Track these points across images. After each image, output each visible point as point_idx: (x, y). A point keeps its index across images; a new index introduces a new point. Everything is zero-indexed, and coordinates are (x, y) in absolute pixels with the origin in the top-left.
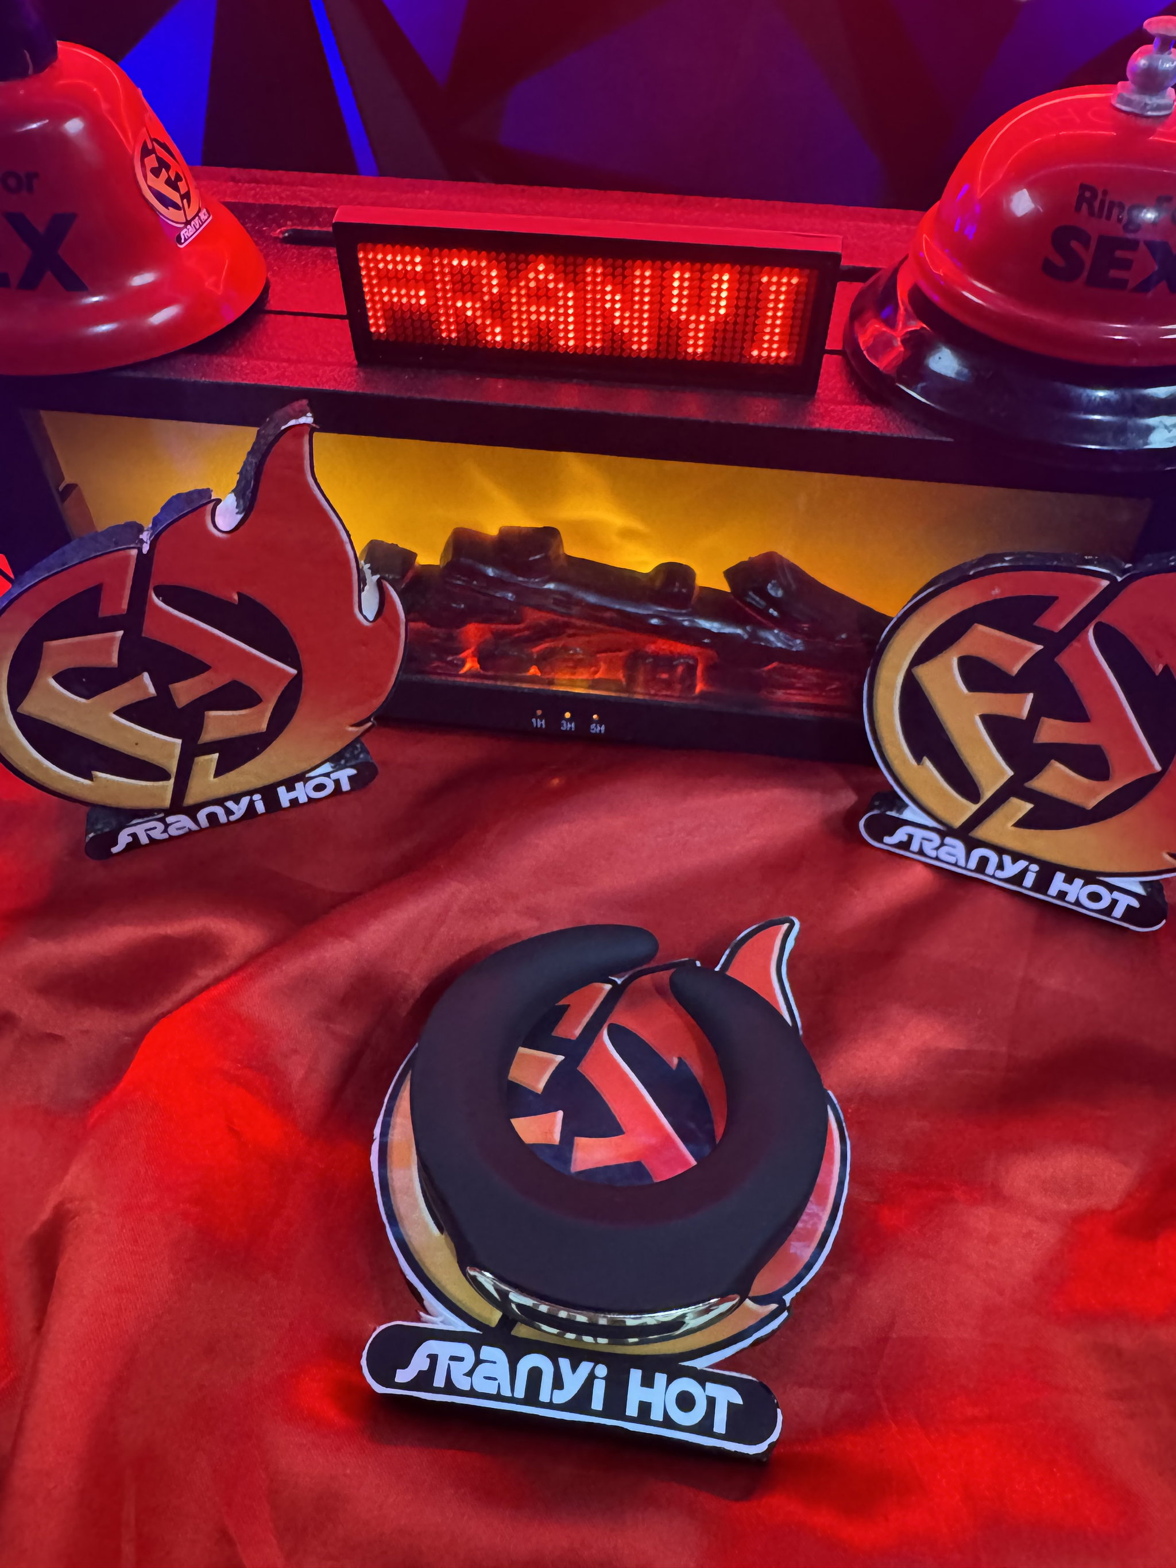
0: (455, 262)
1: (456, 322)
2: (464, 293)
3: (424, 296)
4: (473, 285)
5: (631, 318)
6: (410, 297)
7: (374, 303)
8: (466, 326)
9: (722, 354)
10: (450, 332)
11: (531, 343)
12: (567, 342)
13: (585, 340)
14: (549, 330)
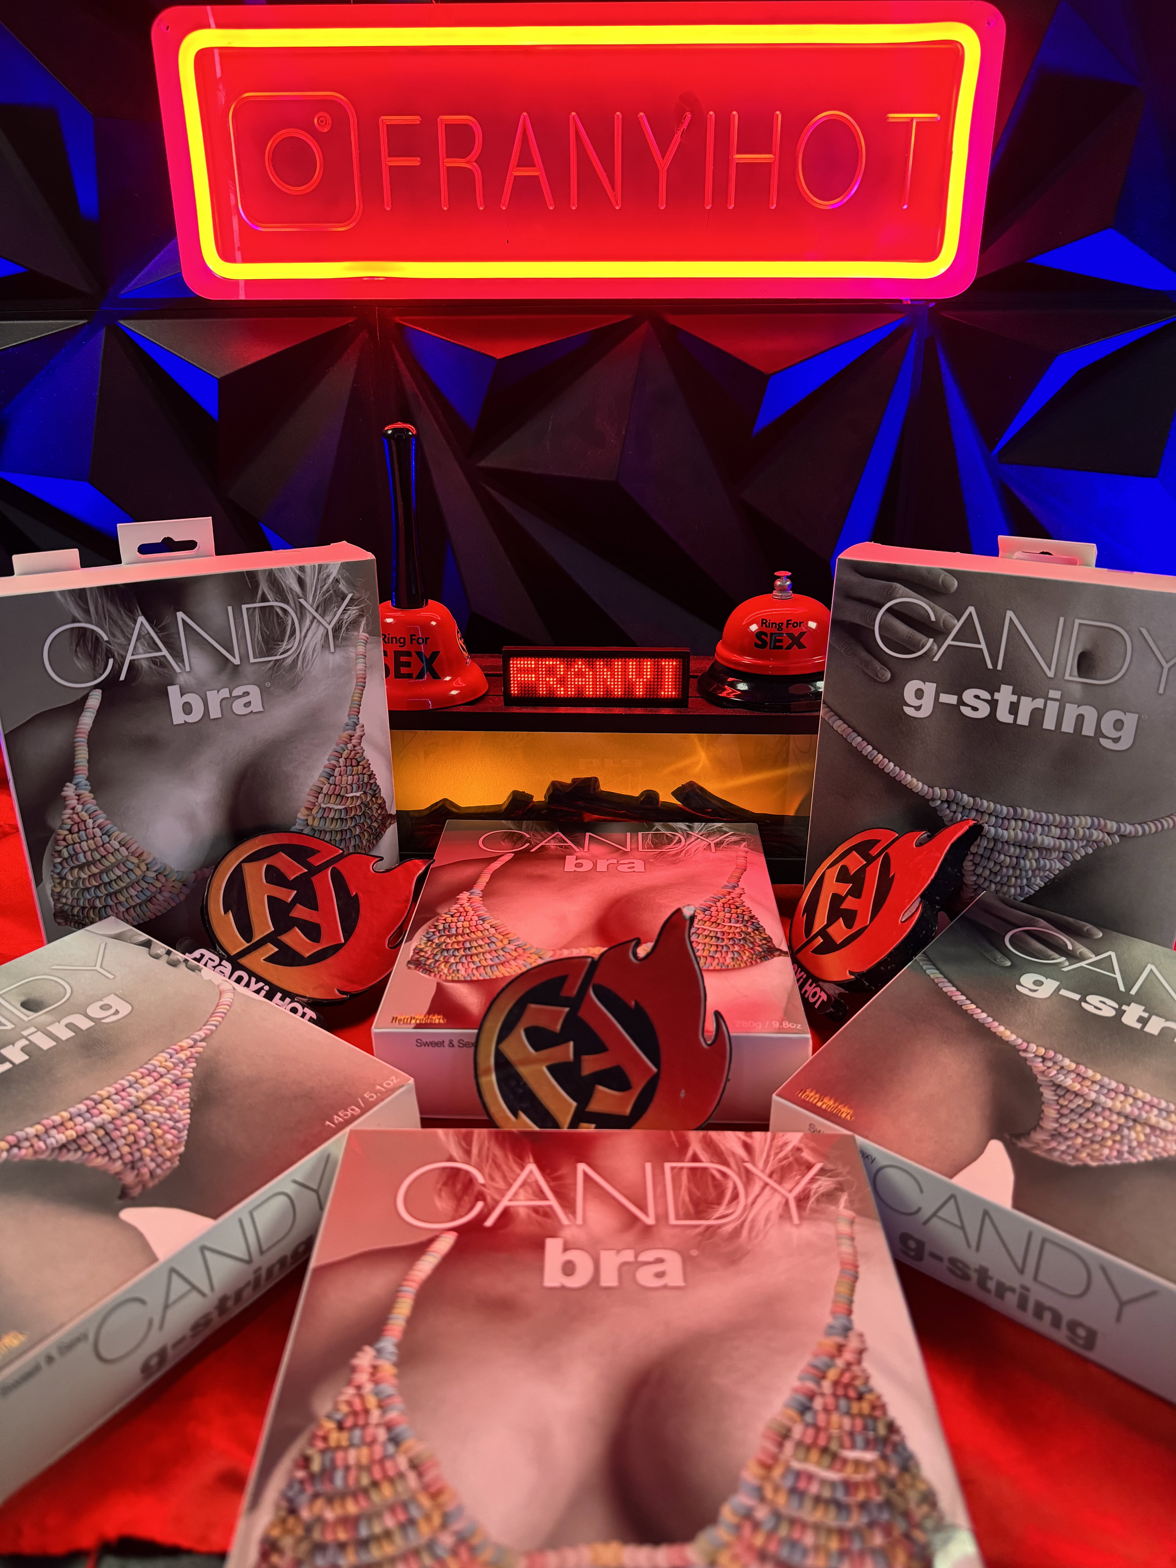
0: (547, 663)
1: (546, 687)
2: (550, 675)
3: (535, 677)
4: (553, 671)
5: (614, 681)
6: (528, 677)
7: (514, 680)
8: (550, 688)
9: (650, 695)
10: (543, 691)
11: (575, 694)
12: (589, 693)
13: (596, 691)
14: (582, 688)
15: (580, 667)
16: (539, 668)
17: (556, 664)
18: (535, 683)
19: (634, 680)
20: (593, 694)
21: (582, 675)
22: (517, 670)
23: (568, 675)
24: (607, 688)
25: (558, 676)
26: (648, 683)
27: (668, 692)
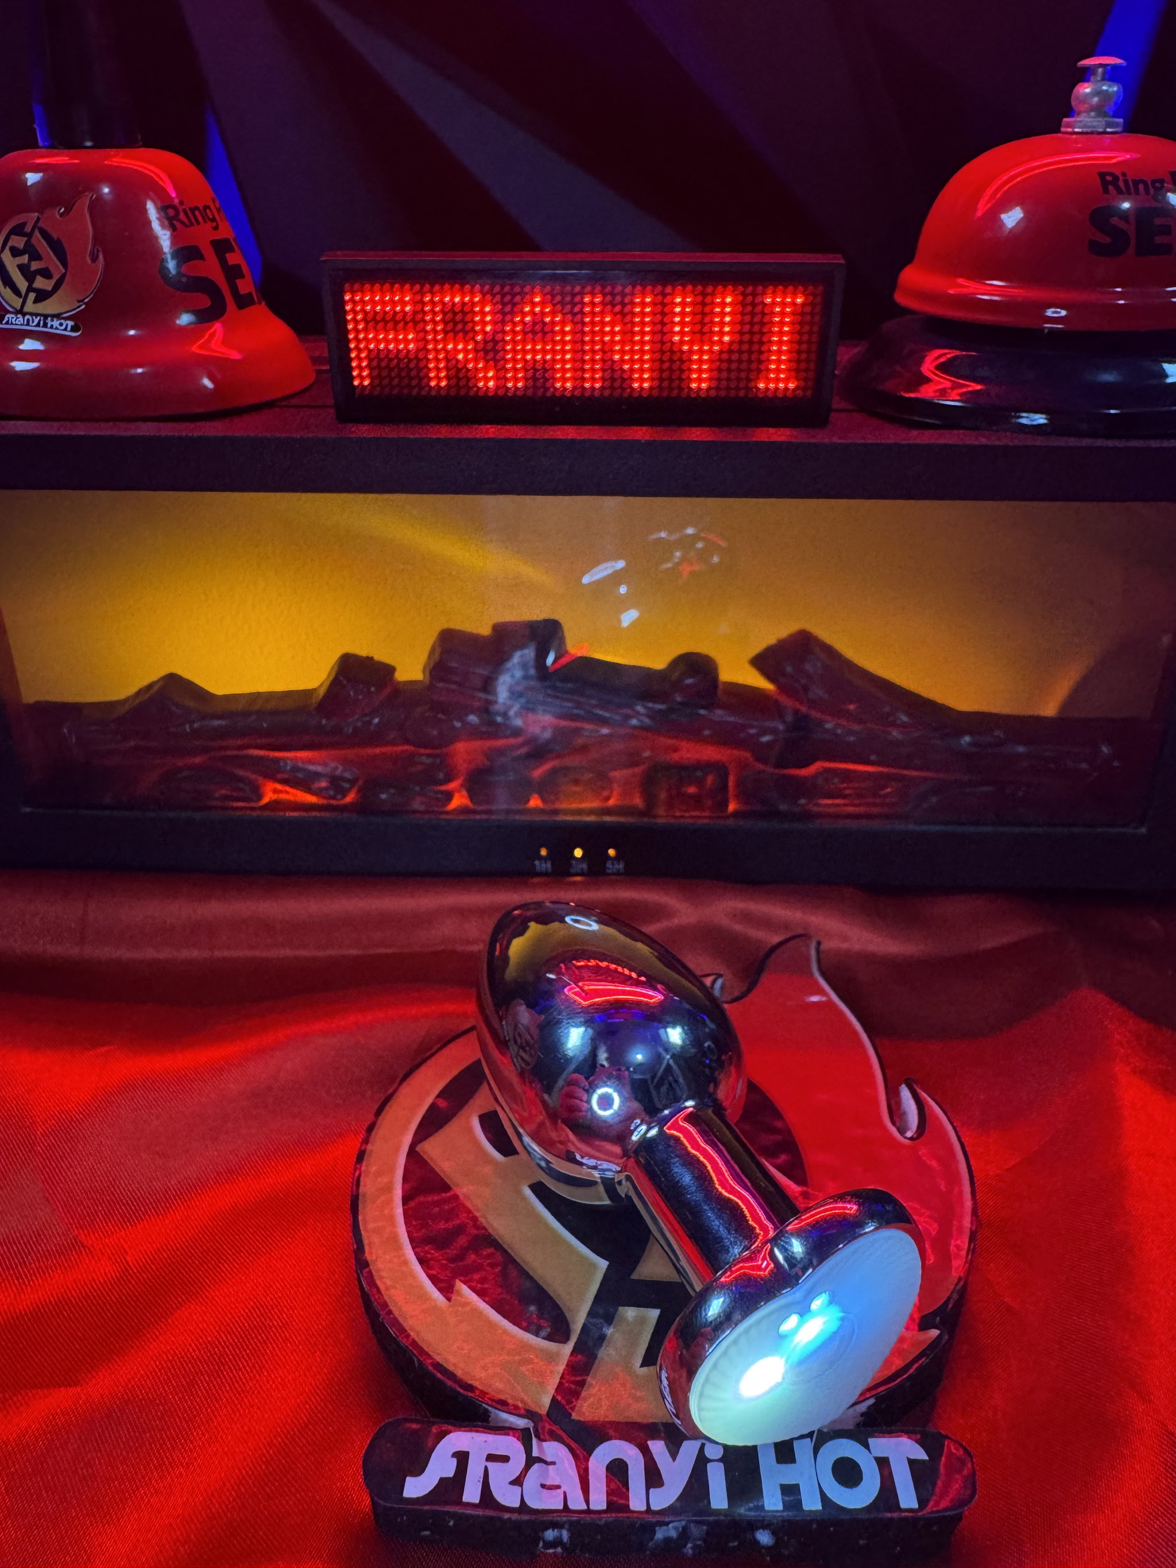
0: (447, 299)
1: (447, 368)
2: (456, 333)
3: (415, 341)
4: (465, 323)
5: (632, 352)
6: (397, 340)
8: (457, 372)
9: (728, 388)
10: (438, 378)
11: (526, 388)
12: (565, 384)
13: (583, 379)
14: (546, 371)
15: (537, 309)
16: (425, 313)
17: (471, 300)
18: (416, 357)
19: (686, 348)
20: (574, 388)
21: (545, 333)
22: (364, 320)
23: (504, 332)
24: (613, 371)
25: (479, 338)
26: (725, 356)
27: (777, 380)
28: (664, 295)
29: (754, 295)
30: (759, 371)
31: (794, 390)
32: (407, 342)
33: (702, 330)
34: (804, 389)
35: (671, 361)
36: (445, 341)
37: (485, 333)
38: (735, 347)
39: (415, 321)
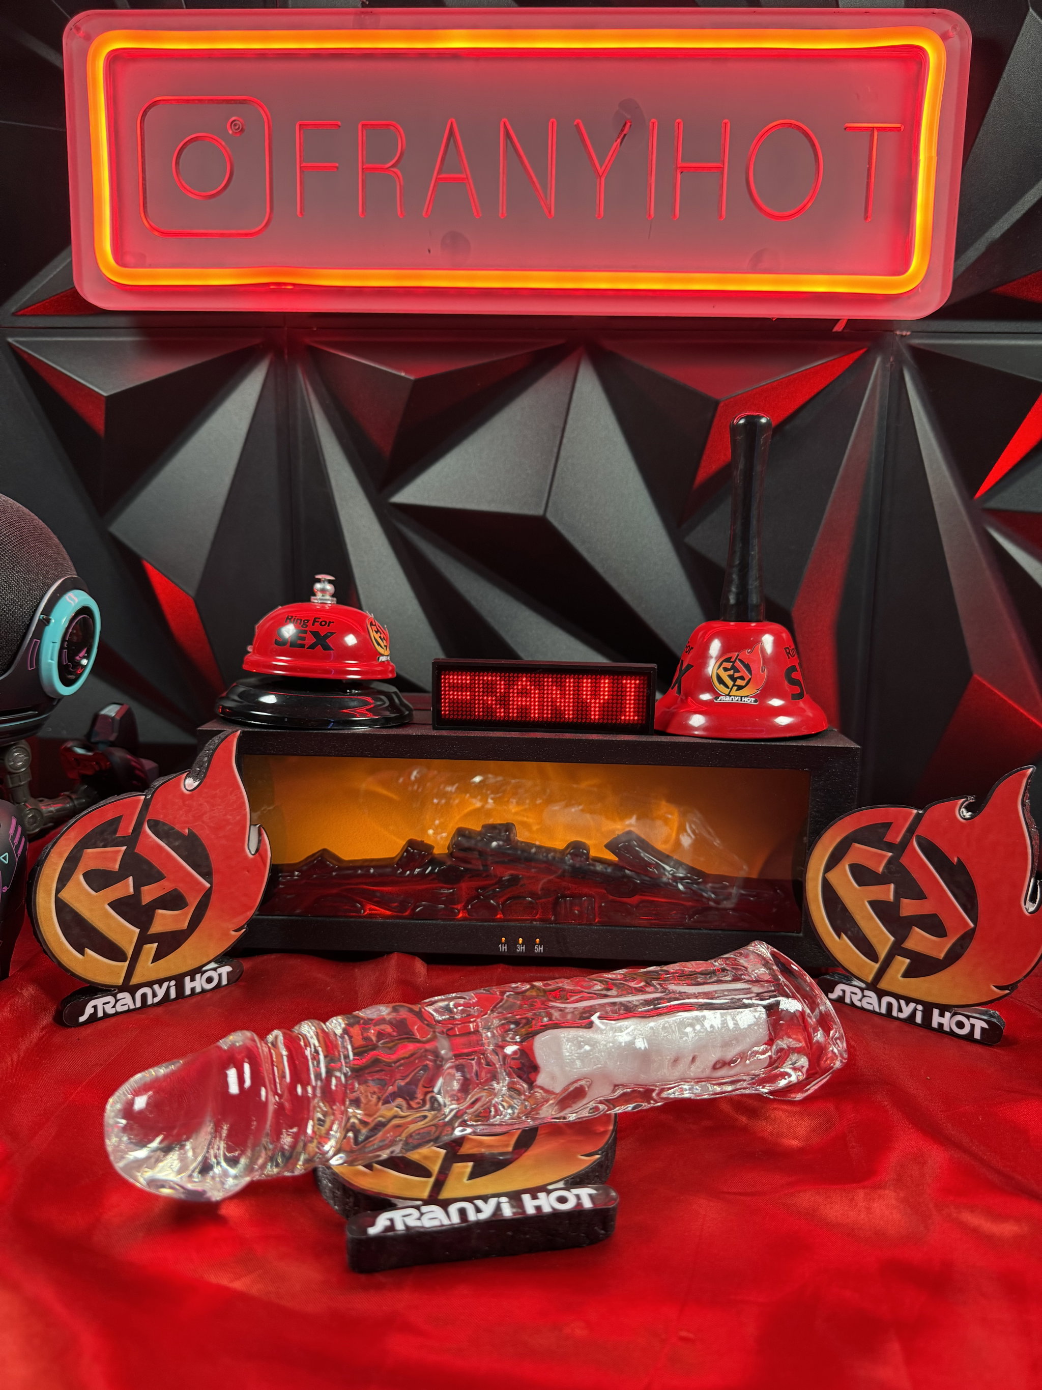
0: (485, 678)
1: (483, 708)
2: (488, 692)
3: (470, 695)
4: (492, 688)
5: (565, 702)
6: (462, 695)
7: (445, 699)
8: (488, 709)
9: (608, 719)
10: (479, 712)
11: (518, 716)
12: (535, 714)
13: (543, 714)
14: (526, 709)
15: (524, 683)
16: (475, 684)
17: (496, 679)
18: (470, 703)
19: (588, 701)
20: (539, 717)
21: (527, 693)
22: (449, 687)
23: (510, 693)
24: (556, 710)
25: (498, 694)
26: (606, 705)
27: (630, 716)
28: (579, 679)
29: (618, 680)
30: (621, 712)
31: (638, 720)
32: (466, 695)
33: (595, 693)
34: (642, 720)
35: (582, 706)
36: (483, 696)
37: (500, 692)
38: (610, 701)
39: (470, 688)
